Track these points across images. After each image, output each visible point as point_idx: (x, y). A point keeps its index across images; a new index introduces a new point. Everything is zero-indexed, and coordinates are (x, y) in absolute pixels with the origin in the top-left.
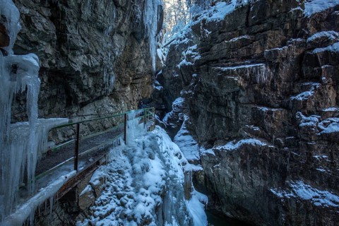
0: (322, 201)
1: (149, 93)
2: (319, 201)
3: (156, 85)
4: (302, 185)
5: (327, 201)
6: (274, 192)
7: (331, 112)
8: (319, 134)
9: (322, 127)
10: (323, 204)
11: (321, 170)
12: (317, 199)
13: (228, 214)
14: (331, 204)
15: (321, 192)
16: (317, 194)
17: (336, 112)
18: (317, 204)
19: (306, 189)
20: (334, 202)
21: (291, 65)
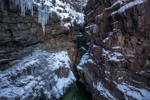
0: (103, 93)
1: (75, 38)
2: (102, 93)
3: (80, 35)
4: (100, 83)
5: (105, 94)
6: (93, 84)
7: (116, 49)
8: (108, 61)
9: (110, 57)
10: (103, 95)
11: (106, 79)
12: (102, 92)
13: (87, 89)
14: (106, 96)
15: (105, 89)
16: (103, 90)
17: (119, 49)
18: (101, 94)
19: (101, 86)
20: (107, 96)
21: (106, 23)
